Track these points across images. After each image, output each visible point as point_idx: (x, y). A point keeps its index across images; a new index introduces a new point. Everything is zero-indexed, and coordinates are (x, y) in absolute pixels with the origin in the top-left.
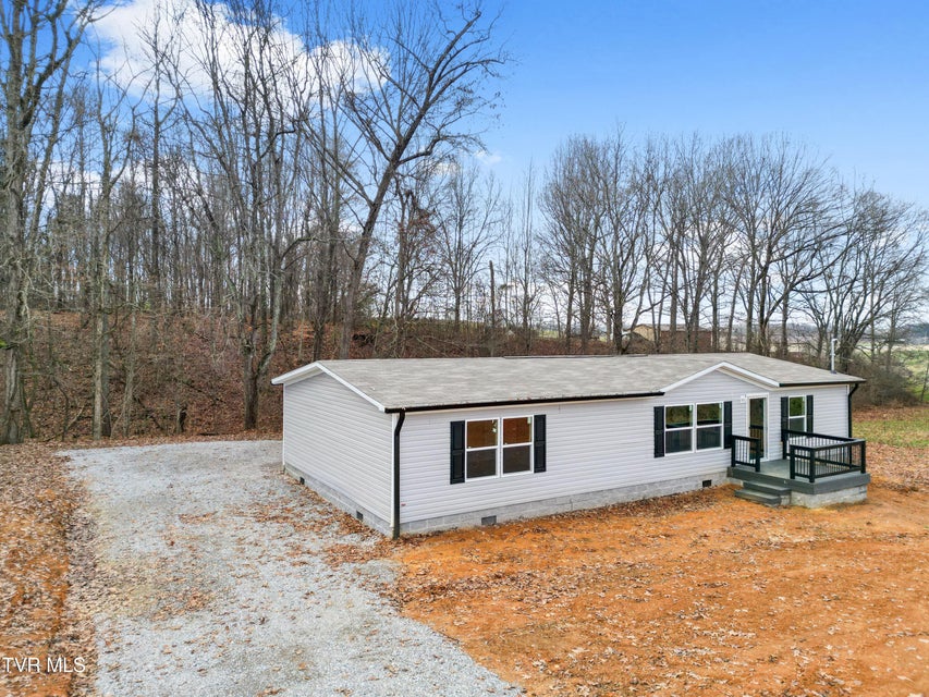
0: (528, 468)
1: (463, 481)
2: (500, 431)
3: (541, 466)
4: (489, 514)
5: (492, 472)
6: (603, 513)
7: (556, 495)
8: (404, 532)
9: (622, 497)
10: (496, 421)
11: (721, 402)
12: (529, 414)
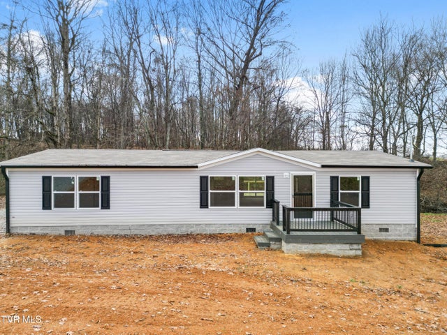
0: (98, 206)
1: (51, 209)
2: (76, 184)
3: (106, 205)
4: (69, 229)
5: (72, 206)
6: (159, 238)
7: (118, 224)
8: (13, 231)
9: (171, 230)
10: (73, 178)
11: (264, 176)
12: (98, 175)
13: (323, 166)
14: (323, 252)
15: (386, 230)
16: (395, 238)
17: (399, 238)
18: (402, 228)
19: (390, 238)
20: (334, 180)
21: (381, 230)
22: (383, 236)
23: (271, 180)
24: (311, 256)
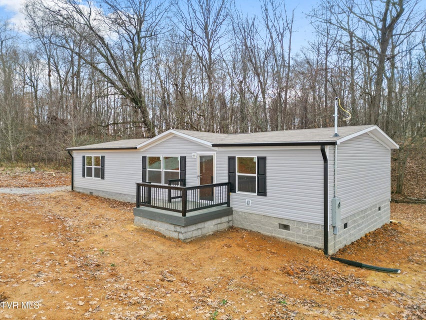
2: (93, 161)
5: (92, 176)
8: (74, 189)
10: (92, 157)
11: (179, 156)
12: (100, 155)
13: (214, 146)
14: (156, 229)
15: (287, 227)
16: (297, 240)
17: (302, 241)
18: (307, 228)
19: (291, 239)
20: (231, 160)
21: (281, 226)
22: (282, 235)
23: (183, 159)
24: (146, 230)
